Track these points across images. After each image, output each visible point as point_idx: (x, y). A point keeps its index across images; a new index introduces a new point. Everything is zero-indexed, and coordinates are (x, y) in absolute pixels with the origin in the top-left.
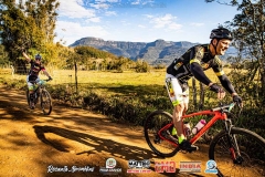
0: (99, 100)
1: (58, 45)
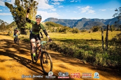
0: (57, 46)
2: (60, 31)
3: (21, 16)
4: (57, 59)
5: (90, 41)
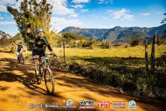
1: (52, 32)
2: (84, 46)
5: (127, 59)
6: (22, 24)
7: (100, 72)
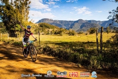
0: (51, 49)
1: (30, 22)
2: (56, 33)
3: (10, 16)
4: (50, 64)
5: (86, 43)
6: (4, 14)
7: (66, 53)
